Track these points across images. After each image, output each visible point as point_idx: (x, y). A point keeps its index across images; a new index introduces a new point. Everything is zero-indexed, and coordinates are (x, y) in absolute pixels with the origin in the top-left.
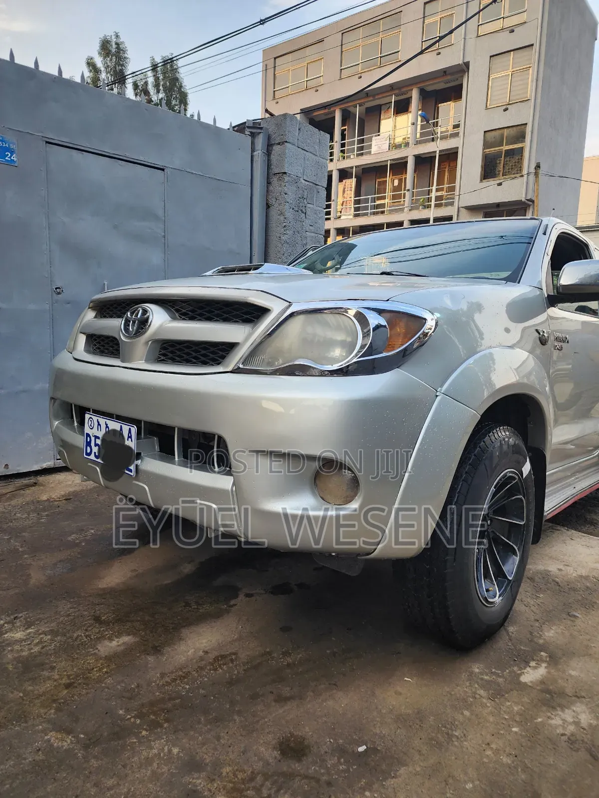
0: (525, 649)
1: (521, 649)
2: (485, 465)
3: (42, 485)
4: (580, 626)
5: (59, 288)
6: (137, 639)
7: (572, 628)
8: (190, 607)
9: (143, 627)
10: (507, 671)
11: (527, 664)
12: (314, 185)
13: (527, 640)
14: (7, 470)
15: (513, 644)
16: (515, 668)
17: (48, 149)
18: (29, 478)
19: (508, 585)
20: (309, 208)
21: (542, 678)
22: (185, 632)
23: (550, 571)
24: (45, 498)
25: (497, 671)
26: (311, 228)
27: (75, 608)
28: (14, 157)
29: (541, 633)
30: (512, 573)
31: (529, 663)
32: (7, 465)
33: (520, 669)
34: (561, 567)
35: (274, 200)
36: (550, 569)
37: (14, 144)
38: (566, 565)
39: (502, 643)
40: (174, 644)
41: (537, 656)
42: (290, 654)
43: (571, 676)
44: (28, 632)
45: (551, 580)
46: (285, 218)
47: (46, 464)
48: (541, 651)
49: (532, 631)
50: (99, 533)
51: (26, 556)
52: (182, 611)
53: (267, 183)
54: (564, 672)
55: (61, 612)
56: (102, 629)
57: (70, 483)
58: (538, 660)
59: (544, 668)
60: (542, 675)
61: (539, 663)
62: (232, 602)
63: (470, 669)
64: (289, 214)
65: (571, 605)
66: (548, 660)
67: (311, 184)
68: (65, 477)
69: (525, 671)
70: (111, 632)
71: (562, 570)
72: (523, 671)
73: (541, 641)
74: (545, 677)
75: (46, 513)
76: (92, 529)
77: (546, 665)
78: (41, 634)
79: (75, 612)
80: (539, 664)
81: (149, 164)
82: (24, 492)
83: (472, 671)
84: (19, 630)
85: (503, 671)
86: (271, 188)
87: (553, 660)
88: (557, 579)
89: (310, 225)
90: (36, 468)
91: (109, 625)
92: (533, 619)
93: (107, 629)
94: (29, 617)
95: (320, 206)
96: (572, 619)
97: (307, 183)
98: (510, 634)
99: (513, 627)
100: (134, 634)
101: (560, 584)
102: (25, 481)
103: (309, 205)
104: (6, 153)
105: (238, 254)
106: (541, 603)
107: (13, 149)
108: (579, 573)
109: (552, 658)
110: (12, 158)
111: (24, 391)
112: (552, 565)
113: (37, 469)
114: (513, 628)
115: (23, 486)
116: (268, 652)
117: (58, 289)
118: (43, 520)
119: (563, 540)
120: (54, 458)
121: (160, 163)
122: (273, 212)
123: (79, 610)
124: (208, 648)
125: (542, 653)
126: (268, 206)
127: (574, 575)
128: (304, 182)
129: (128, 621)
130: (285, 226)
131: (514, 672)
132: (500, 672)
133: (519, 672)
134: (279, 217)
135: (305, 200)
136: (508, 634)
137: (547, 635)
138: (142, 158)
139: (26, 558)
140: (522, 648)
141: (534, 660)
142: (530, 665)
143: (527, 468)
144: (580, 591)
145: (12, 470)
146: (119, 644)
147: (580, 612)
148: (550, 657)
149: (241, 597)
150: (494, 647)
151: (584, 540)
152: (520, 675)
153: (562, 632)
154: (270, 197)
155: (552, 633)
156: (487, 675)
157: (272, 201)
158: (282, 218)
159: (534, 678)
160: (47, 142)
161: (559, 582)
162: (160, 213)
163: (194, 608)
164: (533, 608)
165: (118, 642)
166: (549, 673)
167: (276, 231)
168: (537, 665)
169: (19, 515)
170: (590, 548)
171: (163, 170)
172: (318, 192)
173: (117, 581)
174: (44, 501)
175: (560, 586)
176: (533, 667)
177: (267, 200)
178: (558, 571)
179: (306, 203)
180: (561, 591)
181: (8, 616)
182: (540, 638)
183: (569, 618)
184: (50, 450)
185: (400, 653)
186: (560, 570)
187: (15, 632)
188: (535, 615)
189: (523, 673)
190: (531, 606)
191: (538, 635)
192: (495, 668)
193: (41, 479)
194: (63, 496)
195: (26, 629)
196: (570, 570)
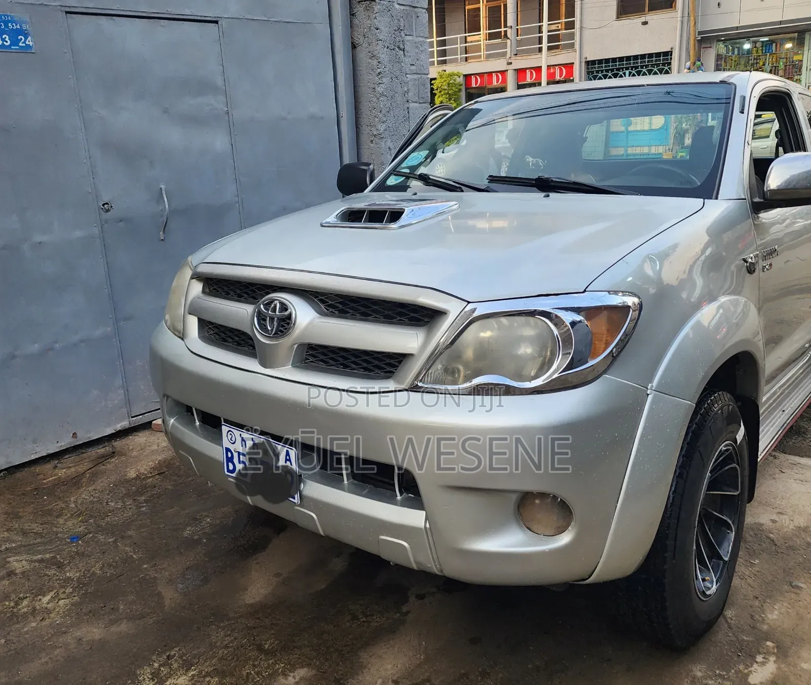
0: (748, 639)
1: (744, 640)
2: (699, 452)
3: (121, 454)
4: (806, 600)
5: (107, 204)
6: (314, 672)
7: (797, 604)
8: (359, 620)
9: (314, 654)
10: (733, 671)
11: (753, 658)
12: (412, 9)
13: (750, 627)
14: (75, 439)
15: (734, 634)
16: (741, 667)
17: (70, 21)
18: (103, 445)
19: (723, 567)
20: (408, 41)
21: (772, 677)
22: (364, 656)
23: (762, 525)
24: (132, 474)
25: (721, 673)
26: (413, 68)
27: (229, 635)
28: (29, 41)
29: (764, 616)
30: (728, 552)
31: (755, 657)
32: (75, 434)
33: (747, 667)
34: (774, 517)
35: (362, 38)
36: (762, 521)
37: (26, 23)
38: (780, 513)
39: (721, 635)
40: (357, 674)
41: (763, 648)
42: (489, 674)
43: (802, 670)
44: (190, 675)
45: (764, 537)
46: (379, 62)
47: (120, 425)
48: (767, 640)
49: (752, 614)
50: (218, 522)
51: (145, 566)
52: (351, 626)
53: (351, 15)
54: (795, 666)
55: (216, 643)
56: (271, 662)
57: (155, 447)
58: (765, 653)
59: (773, 662)
60: (772, 673)
61: (766, 657)
62: (405, 609)
63: (691, 673)
64: (384, 55)
65: (792, 571)
66: (776, 651)
67: (408, 8)
68: (145, 439)
69: (752, 669)
70: (282, 665)
71: (776, 521)
72: (750, 669)
73: (765, 627)
74: (776, 675)
75: (143, 498)
76: (207, 516)
77: (775, 659)
78: (204, 677)
79: (232, 642)
80: (766, 659)
81: (199, 18)
82: (104, 467)
83: (695, 675)
84: (179, 674)
85: (728, 672)
86: (356, 21)
87: (782, 652)
88: (772, 535)
89: (411, 65)
90: (109, 431)
91: (276, 655)
92: (751, 596)
93: (276, 661)
94: (184, 655)
95: (422, 35)
96: (794, 590)
97: (402, 8)
98: (728, 620)
99: (731, 610)
100: (308, 665)
101: (776, 542)
102: (100, 450)
103: (408, 38)
104: (19, 37)
105: (322, 118)
106: (758, 571)
107: (26, 30)
108: (797, 524)
109: (780, 649)
110: (27, 43)
111: (82, 341)
112: (764, 513)
113: (110, 433)
114: (730, 612)
115: (99, 458)
116: (464, 674)
117: (106, 206)
118: (144, 509)
119: (771, 475)
120: (128, 416)
121: (210, 14)
122: (362, 54)
123: (235, 639)
124: (397, 676)
125: (769, 643)
126: (354, 47)
127: (791, 527)
128: (397, 6)
129: (294, 647)
130: (379, 73)
131: (740, 671)
132: (724, 673)
133: (746, 671)
134: (370, 61)
135: (402, 32)
136: (727, 622)
137: (770, 618)
138: (188, 12)
139: (146, 569)
140: (745, 638)
141: (760, 653)
142: (757, 660)
143: (740, 435)
144: (800, 550)
145: (83, 438)
146: (297, 680)
147: (803, 580)
148: (778, 647)
149: (412, 599)
150: (713, 640)
151: (797, 471)
152: (747, 675)
153: (787, 611)
154: (356, 34)
155: (777, 615)
156: (712, 679)
157: (359, 39)
158: (375, 62)
159: (764, 678)
160: (67, 12)
161: (775, 540)
162: (219, 82)
163: (364, 622)
164: (749, 580)
165: (294, 677)
166: (779, 668)
167: (367, 78)
168: (764, 660)
169: (113, 504)
170: (804, 483)
171: (216, 22)
172: (418, 17)
173: (263, 592)
174: (133, 479)
175: (776, 545)
176: (760, 662)
177: (352, 38)
178: (771, 524)
179: (403, 35)
180: (778, 552)
181: (159, 655)
182: (764, 623)
183: (793, 590)
184: (122, 407)
185: (610, 660)
186: (774, 521)
187: (176, 677)
188: (752, 590)
189: (751, 671)
190: (747, 577)
191: (760, 619)
192: (718, 668)
193: (118, 444)
194: (154, 469)
195: (187, 671)
196: (785, 520)
